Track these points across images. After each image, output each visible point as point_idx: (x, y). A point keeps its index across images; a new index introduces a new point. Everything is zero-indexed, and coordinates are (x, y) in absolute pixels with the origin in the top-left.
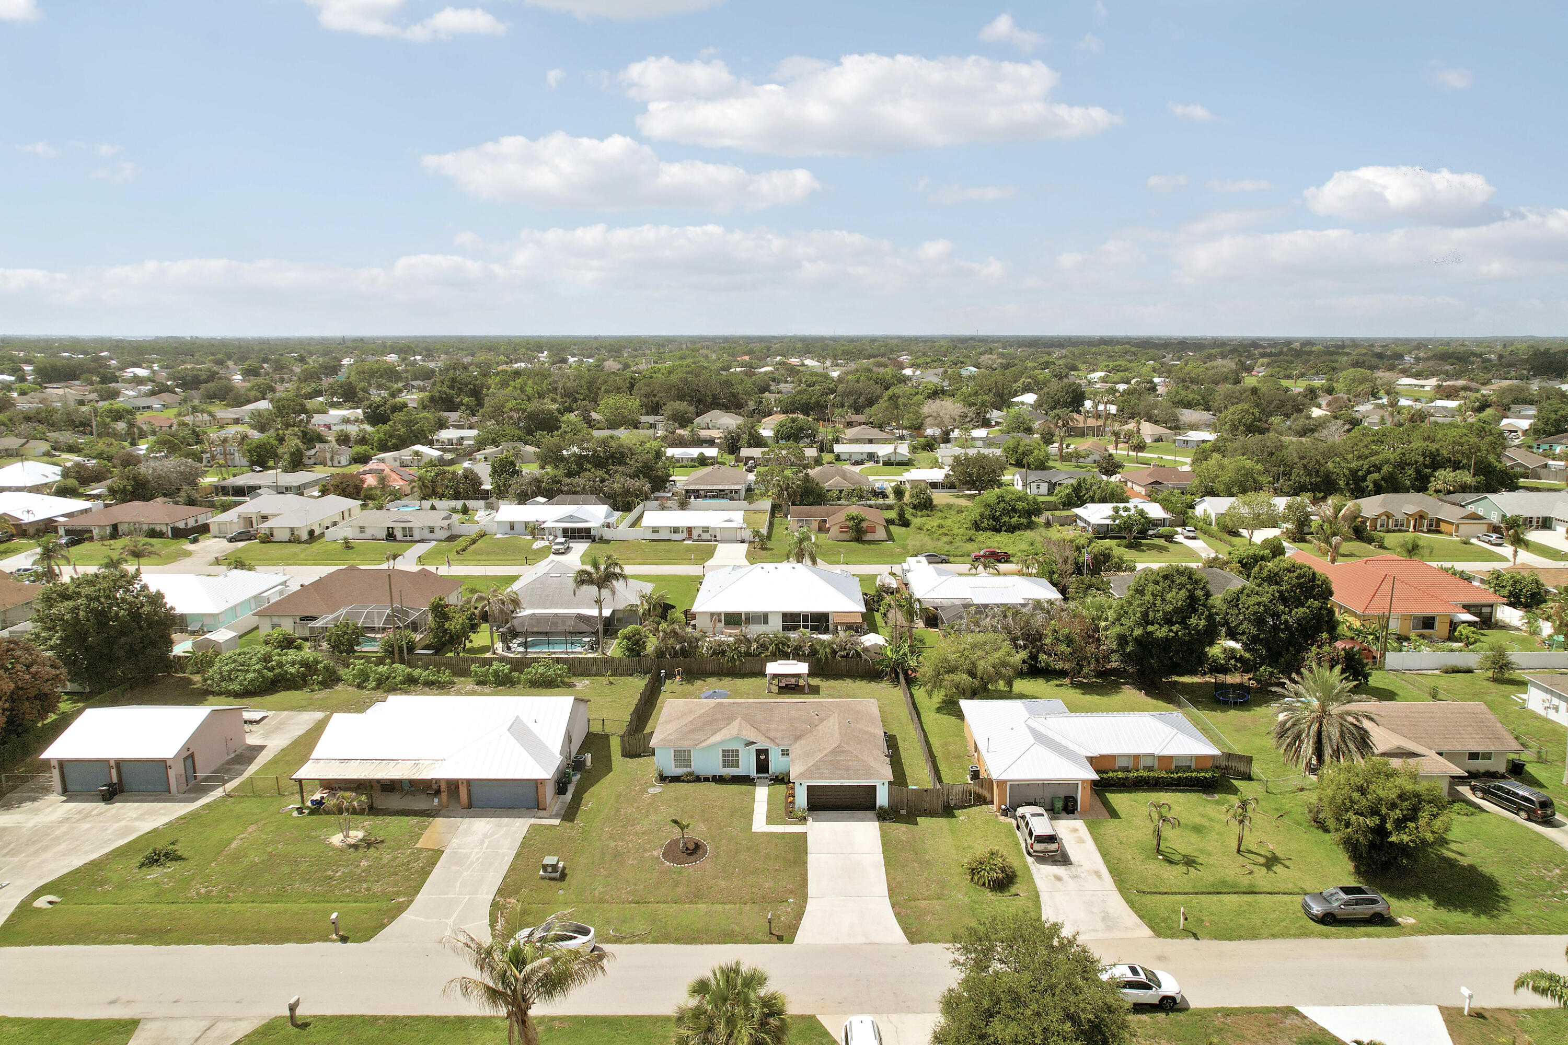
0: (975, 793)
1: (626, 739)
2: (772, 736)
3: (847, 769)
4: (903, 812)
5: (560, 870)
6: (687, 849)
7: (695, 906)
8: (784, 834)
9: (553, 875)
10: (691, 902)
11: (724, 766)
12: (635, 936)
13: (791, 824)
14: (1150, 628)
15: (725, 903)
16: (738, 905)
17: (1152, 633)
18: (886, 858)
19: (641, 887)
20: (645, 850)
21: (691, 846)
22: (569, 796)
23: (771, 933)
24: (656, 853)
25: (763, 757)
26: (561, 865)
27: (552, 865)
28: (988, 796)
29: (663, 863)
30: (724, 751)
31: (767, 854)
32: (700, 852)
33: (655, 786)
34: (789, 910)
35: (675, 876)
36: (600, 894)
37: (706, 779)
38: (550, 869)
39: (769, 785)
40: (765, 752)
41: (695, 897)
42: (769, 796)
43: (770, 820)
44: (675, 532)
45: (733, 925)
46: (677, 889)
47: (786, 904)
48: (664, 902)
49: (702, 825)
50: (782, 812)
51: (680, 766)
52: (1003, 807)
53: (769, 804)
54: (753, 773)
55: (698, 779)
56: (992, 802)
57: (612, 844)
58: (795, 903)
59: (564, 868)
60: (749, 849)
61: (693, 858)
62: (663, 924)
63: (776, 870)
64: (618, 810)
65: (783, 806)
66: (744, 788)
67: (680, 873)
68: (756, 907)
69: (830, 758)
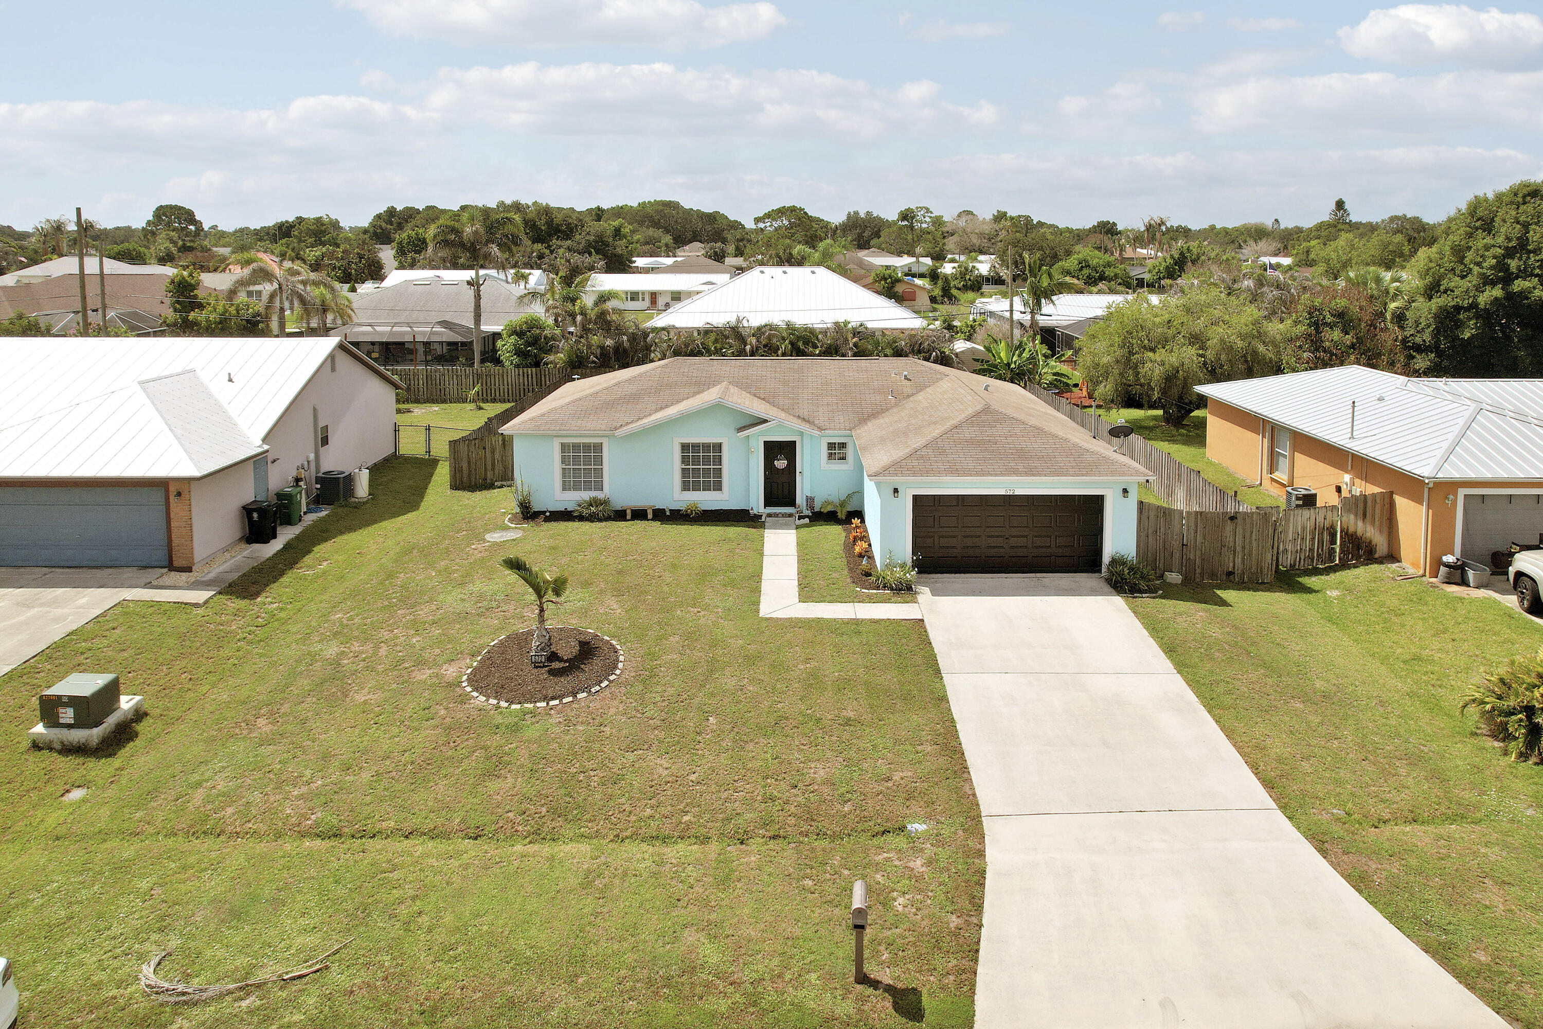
0: (1345, 533)
1: (463, 448)
2: (805, 413)
3: (1022, 455)
4: (1174, 577)
5: (111, 721)
6: (553, 657)
7: (546, 849)
8: (857, 622)
9: (78, 735)
10: (536, 836)
11: (686, 487)
12: (246, 990)
13: (871, 600)
14: (1519, 285)
15: (665, 840)
16: (714, 847)
17: (1523, 294)
18: (1194, 683)
19: (366, 776)
20: (421, 663)
21: (568, 650)
22: (276, 545)
23: (863, 979)
24: (450, 672)
25: (781, 464)
26: (126, 703)
27: (74, 701)
28: (1380, 542)
29: (464, 699)
30: (685, 447)
31: (812, 674)
32: (597, 663)
33: (507, 528)
34: (918, 864)
35: (494, 741)
36: (208, 800)
37: (639, 515)
38: (67, 715)
39: (797, 527)
40: (787, 449)
41: (556, 813)
42: (801, 545)
43: (807, 592)
44: (632, 299)
45: (690, 937)
46: (493, 785)
47: (899, 841)
48: (433, 834)
49: (613, 603)
50: (844, 575)
51: (577, 487)
52: (1449, 559)
53: (802, 560)
54: (756, 502)
55: (620, 515)
56: (1393, 557)
57: (332, 650)
58: (939, 840)
59: (139, 715)
60: (751, 660)
61: (565, 682)
62: (397, 930)
63: (848, 722)
64: (390, 576)
65: (841, 563)
66: (734, 532)
67: (515, 729)
68: (787, 856)
69: (968, 433)
